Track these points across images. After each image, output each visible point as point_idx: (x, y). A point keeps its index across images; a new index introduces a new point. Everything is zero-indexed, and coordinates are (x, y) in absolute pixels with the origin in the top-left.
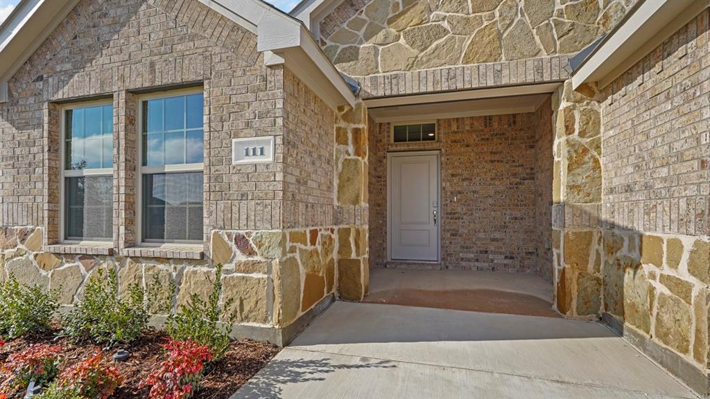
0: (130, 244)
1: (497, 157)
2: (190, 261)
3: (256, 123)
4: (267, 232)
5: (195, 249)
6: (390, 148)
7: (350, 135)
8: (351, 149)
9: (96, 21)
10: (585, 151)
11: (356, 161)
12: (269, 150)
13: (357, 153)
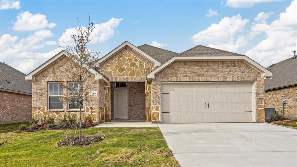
0: (67, 109)
1: (141, 92)
3: (94, 89)
4: (96, 106)
6: (115, 88)
7: (107, 89)
8: (107, 91)
9: (59, 67)
10: (149, 93)
11: (108, 94)
13: (108, 92)
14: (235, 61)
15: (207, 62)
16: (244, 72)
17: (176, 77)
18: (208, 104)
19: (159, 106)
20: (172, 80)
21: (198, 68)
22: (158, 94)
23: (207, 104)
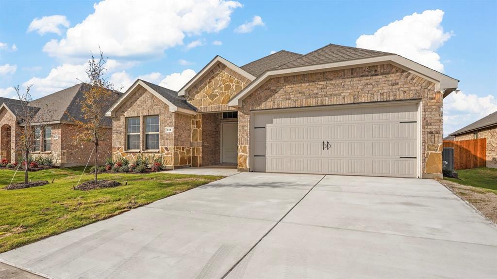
0: (143, 150)
2: (156, 153)
3: (169, 124)
4: (171, 146)
5: (157, 150)
6: (221, 121)
7: (195, 123)
8: (195, 126)
9: (136, 100)
11: (196, 129)
12: (172, 129)
14: (377, 66)
15: (324, 73)
16: (398, 84)
17: (272, 102)
18: (328, 143)
19: (247, 146)
20: (266, 106)
21: (307, 84)
22: (247, 128)
23: (326, 143)
